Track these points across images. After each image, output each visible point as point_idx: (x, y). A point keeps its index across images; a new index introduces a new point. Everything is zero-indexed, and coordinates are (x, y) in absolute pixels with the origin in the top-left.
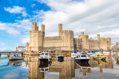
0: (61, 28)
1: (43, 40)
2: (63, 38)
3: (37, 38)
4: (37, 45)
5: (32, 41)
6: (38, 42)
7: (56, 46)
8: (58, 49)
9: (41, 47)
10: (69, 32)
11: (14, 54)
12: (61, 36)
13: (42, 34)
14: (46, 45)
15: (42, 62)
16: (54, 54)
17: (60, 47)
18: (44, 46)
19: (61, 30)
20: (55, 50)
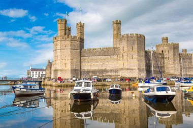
0: (119, 29)
1: (81, 56)
2: (121, 50)
3: (68, 51)
4: (69, 67)
5: (59, 58)
6: (70, 60)
7: (108, 68)
8: (113, 74)
9: (76, 70)
10: (135, 38)
11: (24, 84)
12: (118, 46)
13: (79, 42)
14: (86, 67)
15: (79, 100)
16: (103, 85)
17: (116, 71)
18: (83, 68)
19: (117, 33)
20: (106, 76)
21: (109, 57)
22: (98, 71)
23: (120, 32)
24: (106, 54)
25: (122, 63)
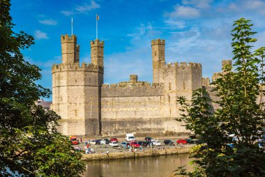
0: (162, 53)
1: (100, 97)
2: (167, 88)
3: (80, 89)
4: (82, 115)
5: (65, 100)
6: (83, 105)
7: (146, 117)
8: (153, 126)
9: (93, 120)
10: (188, 70)
12: (161, 81)
13: (97, 74)
14: (109, 114)
17: (159, 121)
18: (103, 117)
19: (160, 61)
20: (143, 129)
21: (146, 98)
22: (129, 122)
23: (164, 59)
24: (142, 94)
25: (169, 110)
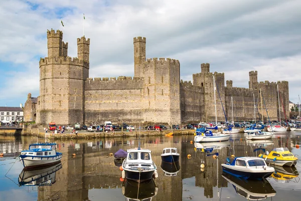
0: (143, 50)
1: (84, 90)
2: (146, 82)
3: (64, 81)
4: (66, 106)
5: (50, 91)
6: (67, 96)
7: (127, 109)
8: (133, 117)
9: (76, 111)
10: (167, 65)
12: (142, 75)
13: (81, 68)
14: (93, 106)
17: (138, 113)
18: (87, 108)
19: (141, 57)
20: (124, 120)
21: (128, 91)
22: (111, 113)
23: (145, 56)
24: (124, 88)
25: (148, 101)
